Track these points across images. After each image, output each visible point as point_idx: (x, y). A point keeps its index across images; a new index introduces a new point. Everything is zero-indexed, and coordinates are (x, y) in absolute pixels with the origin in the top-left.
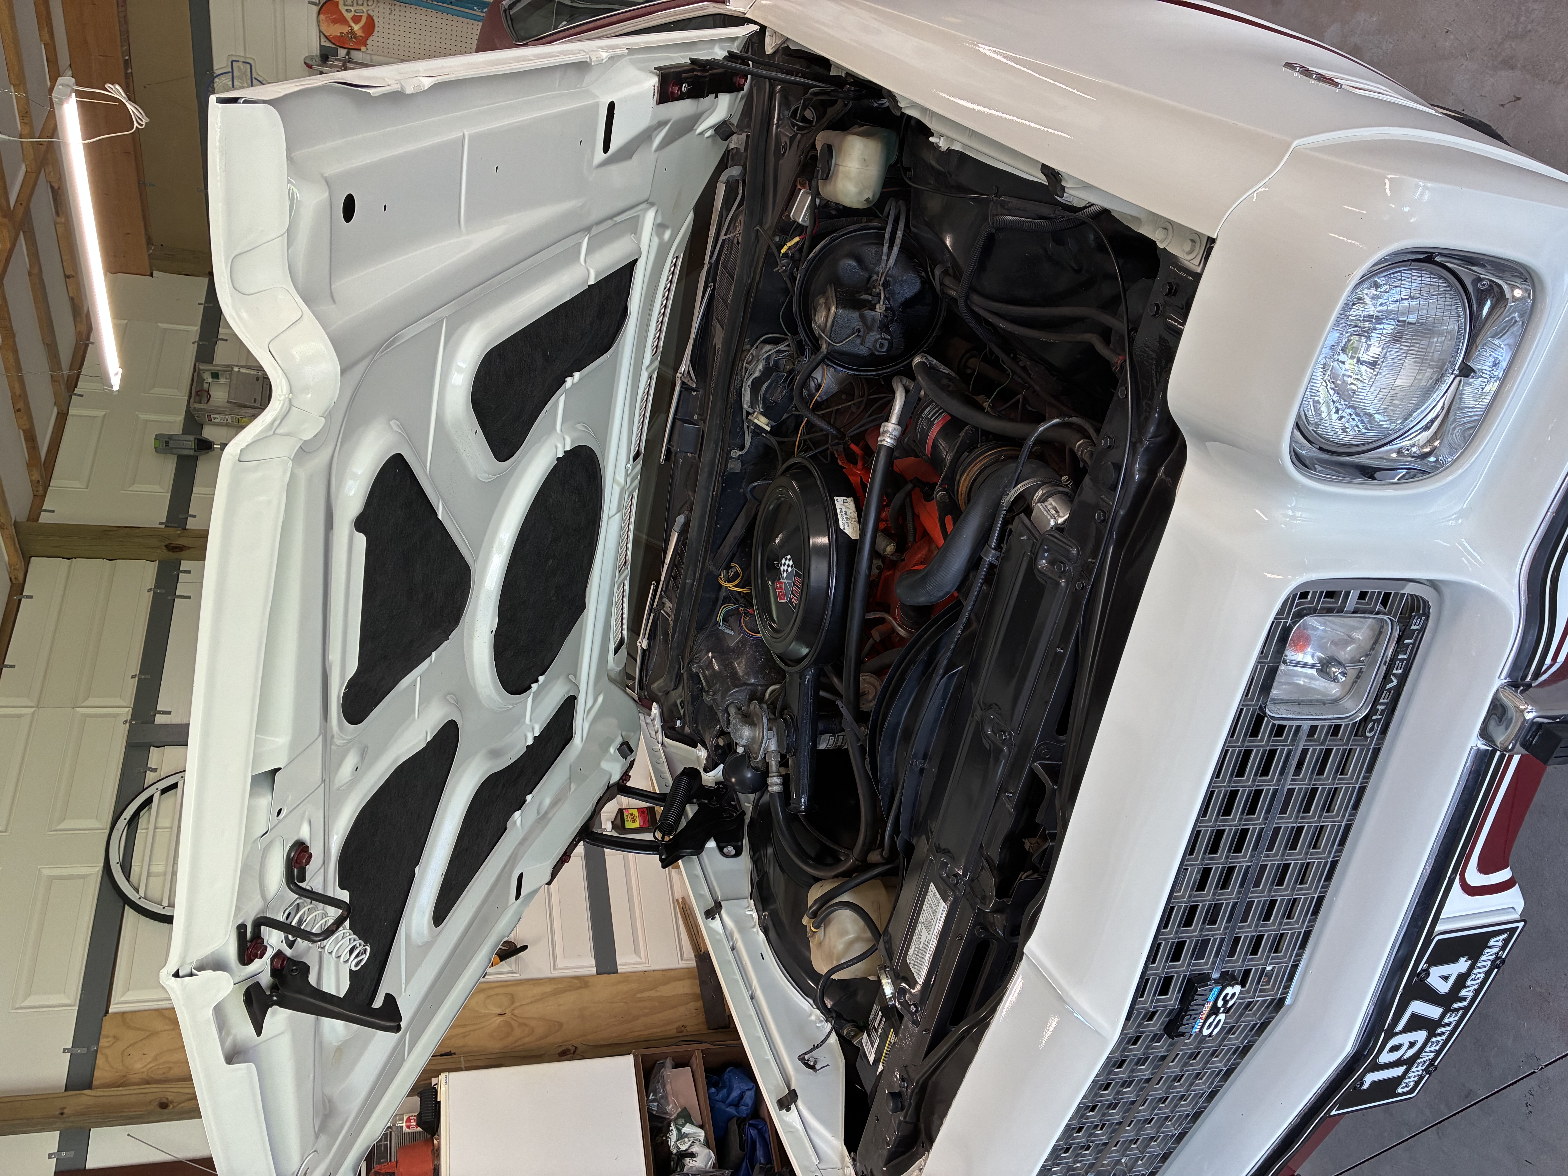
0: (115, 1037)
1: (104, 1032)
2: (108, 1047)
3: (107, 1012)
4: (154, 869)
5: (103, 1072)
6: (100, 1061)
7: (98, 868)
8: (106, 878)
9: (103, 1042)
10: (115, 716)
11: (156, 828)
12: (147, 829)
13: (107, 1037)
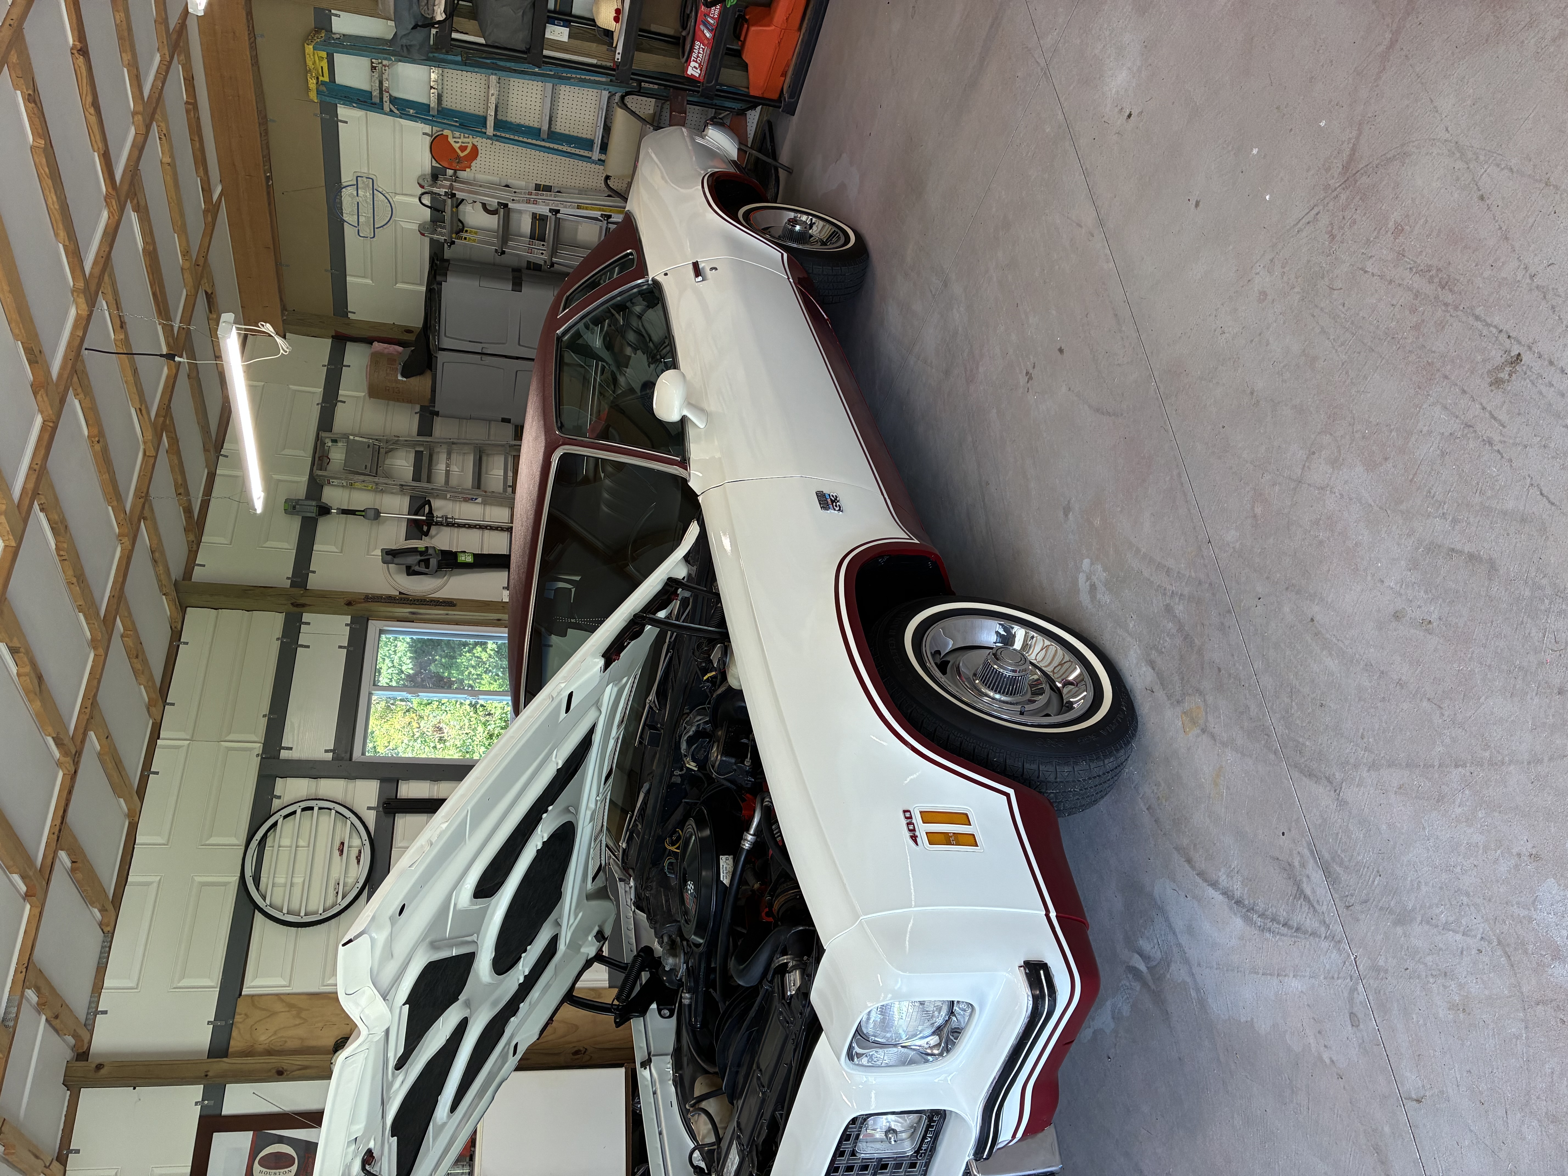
0: (246, 1015)
1: (238, 1010)
2: (241, 1023)
3: (240, 994)
4: (277, 880)
5: (236, 1044)
6: (235, 1033)
7: (235, 879)
8: (242, 887)
9: (238, 1018)
10: (250, 749)
11: (279, 847)
12: (273, 847)
13: (240, 1014)
